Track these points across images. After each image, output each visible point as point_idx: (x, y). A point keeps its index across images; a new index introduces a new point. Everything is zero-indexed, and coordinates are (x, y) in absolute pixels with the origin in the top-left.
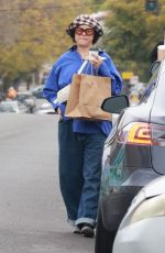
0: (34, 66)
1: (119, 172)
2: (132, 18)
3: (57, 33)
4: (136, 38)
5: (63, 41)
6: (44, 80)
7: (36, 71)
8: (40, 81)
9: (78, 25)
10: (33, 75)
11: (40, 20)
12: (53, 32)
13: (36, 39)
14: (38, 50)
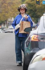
0: (6, 20)
1: (29, 49)
2: (32, 6)
3: (12, 10)
4: (34, 11)
5: (14, 12)
6: (8, 23)
7: (6, 21)
8: (7, 24)
9: (20, 8)
10: (6, 22)
11: (7, 7)
12: (11, 10)
13: (6, 12)
14: (7, 15)
